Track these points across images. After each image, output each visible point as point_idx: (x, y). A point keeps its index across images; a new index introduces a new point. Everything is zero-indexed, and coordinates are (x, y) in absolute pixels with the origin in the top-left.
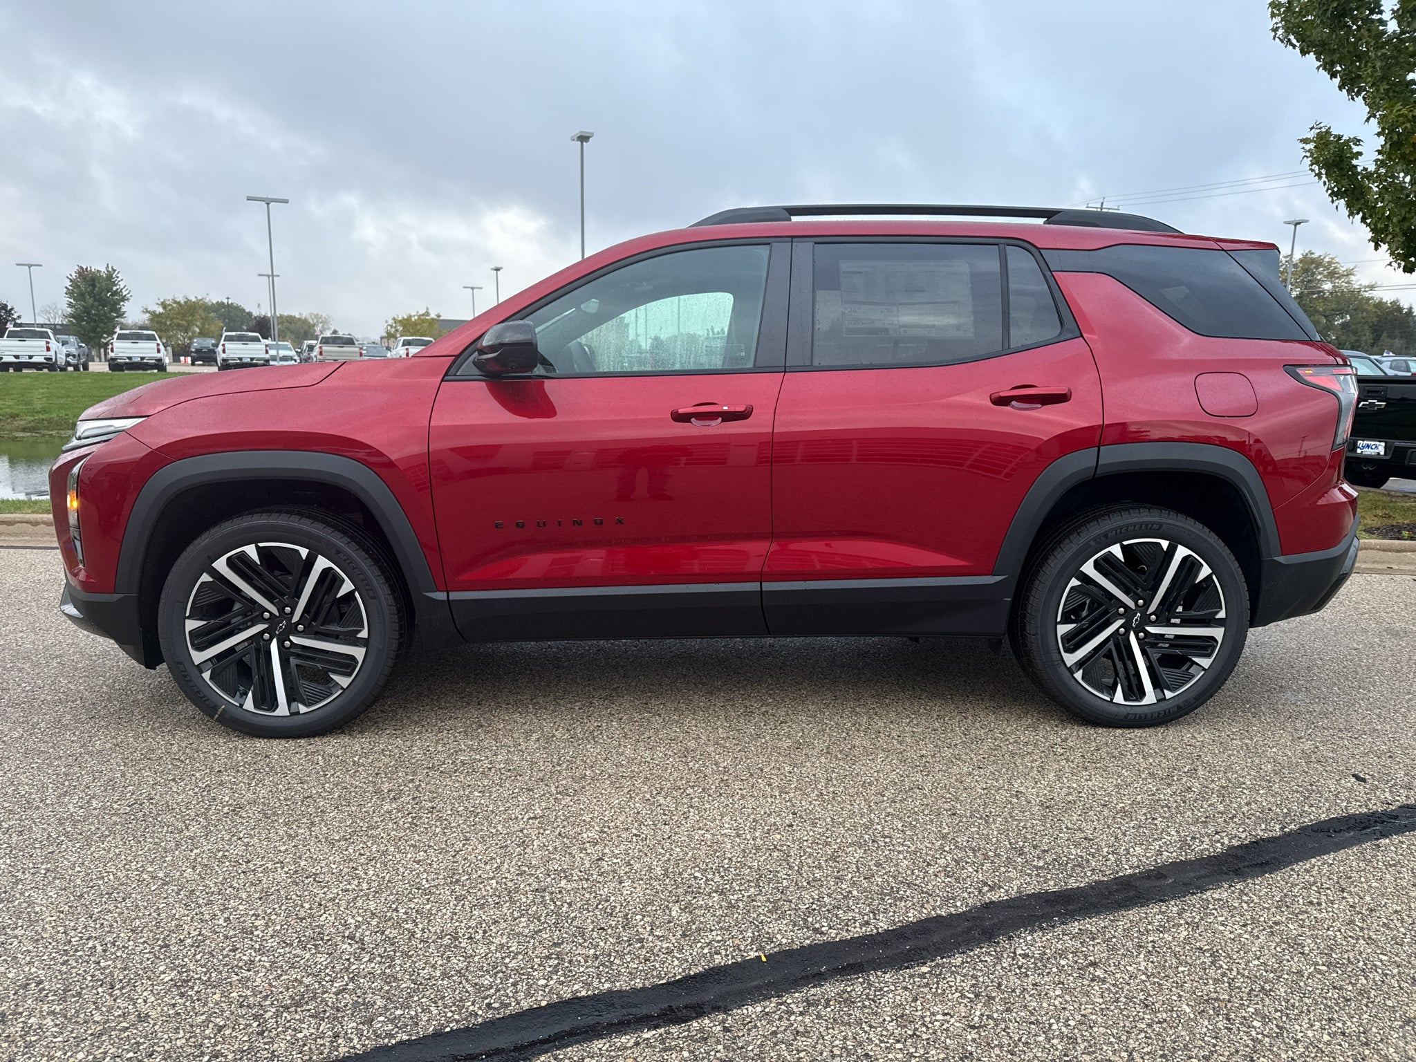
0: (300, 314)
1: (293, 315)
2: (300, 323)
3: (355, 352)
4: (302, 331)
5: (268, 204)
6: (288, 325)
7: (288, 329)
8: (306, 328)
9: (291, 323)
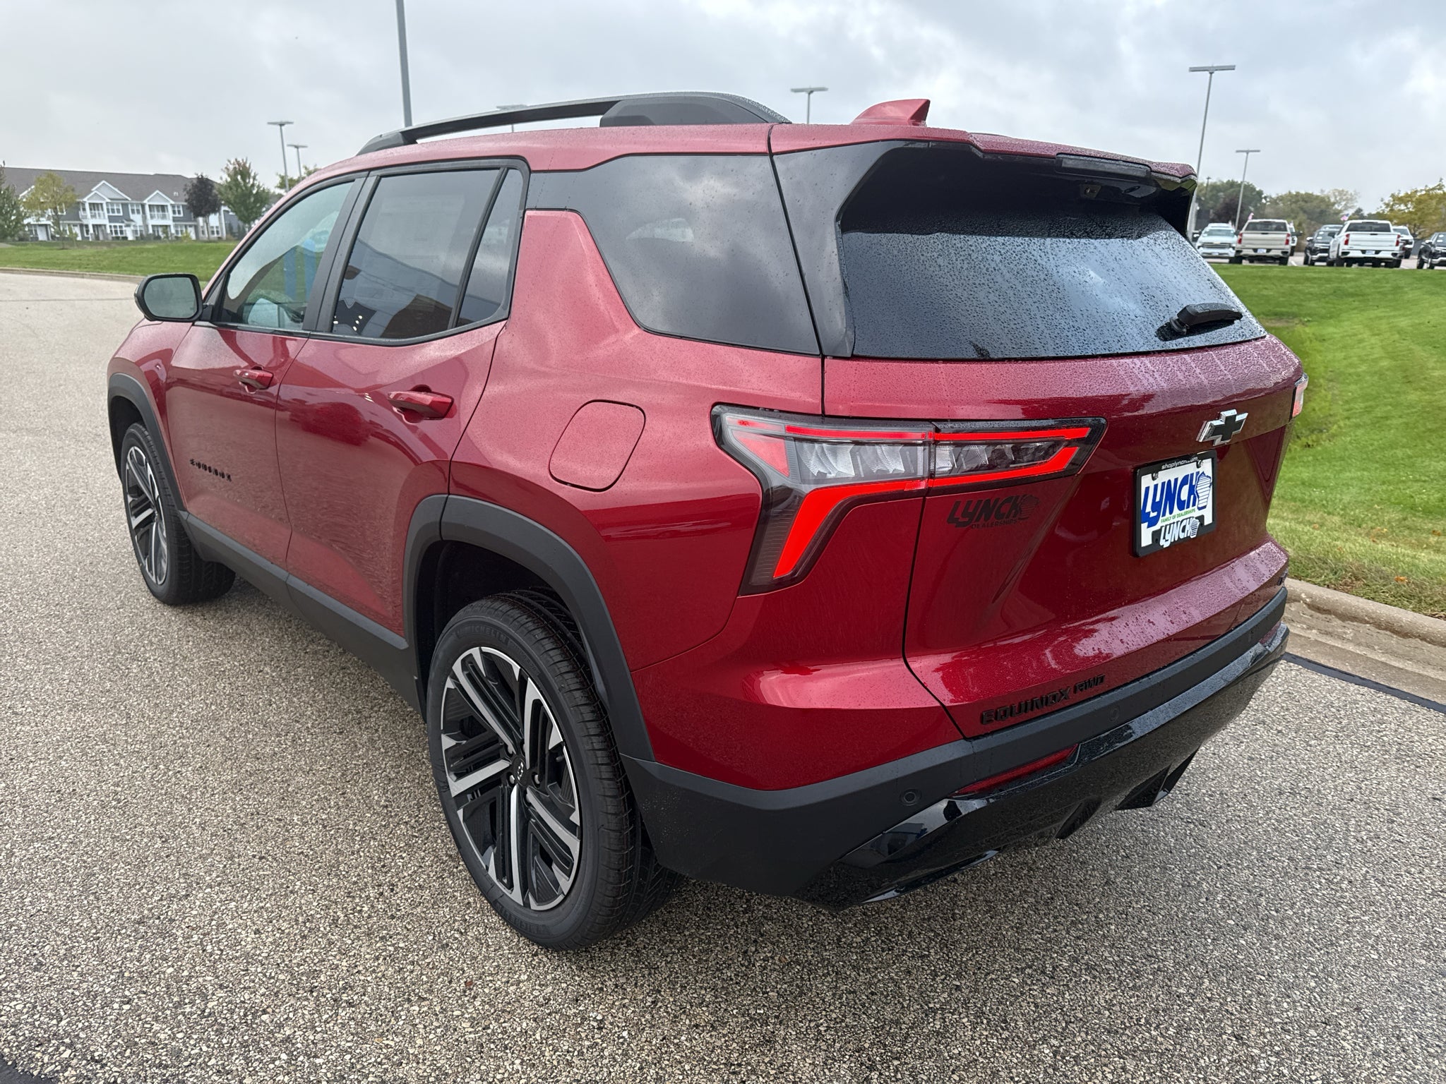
0: (1322, 191)
1: (1311, 192)
2: (1318, 201)
3: (1281, 240)
4: (1318, 210)
5: (1211, 73)
6: (1303, 204)
7: (1302, 208)
8: (1323, 207)
9: (1306, 202)
